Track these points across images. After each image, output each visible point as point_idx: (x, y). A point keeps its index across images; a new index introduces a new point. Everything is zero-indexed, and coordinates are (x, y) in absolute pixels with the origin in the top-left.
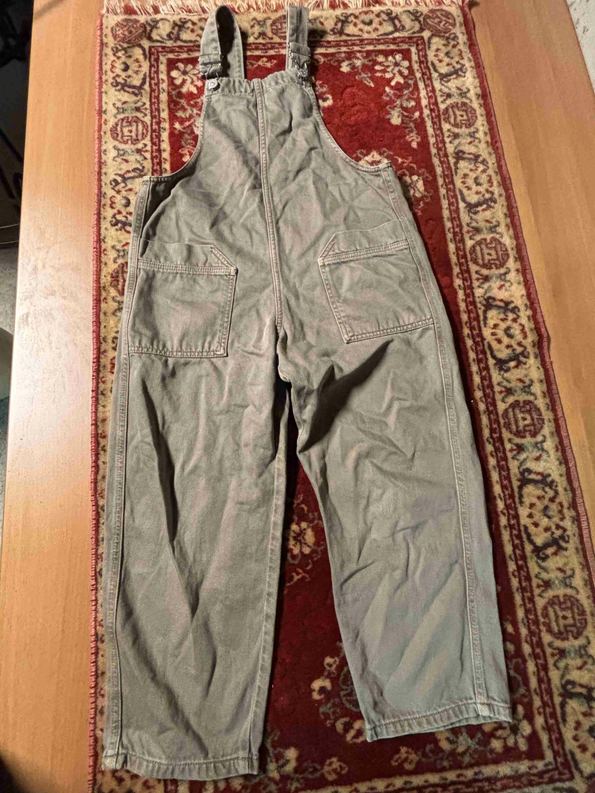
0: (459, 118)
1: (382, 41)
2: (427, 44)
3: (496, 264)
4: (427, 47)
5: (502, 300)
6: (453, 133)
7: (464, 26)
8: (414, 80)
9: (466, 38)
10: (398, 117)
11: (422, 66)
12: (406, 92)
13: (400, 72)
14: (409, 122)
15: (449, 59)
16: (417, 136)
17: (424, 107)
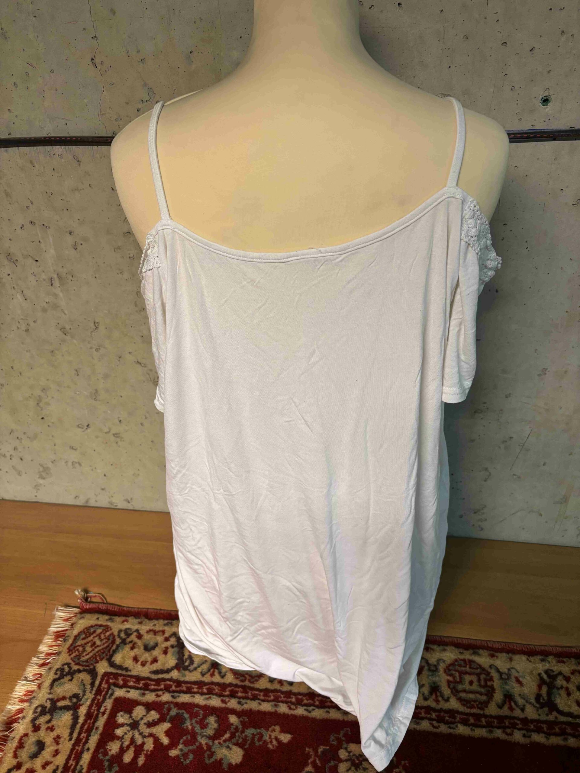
1: (83, 735)
2: (119, 672)
3: (486, 680)
4: (124, 672)
5: (540, 687)
7: (113, 617)
8: (172, 706)
9: (131, 619)
10: (231, 749)
11: (152, 687)
12: (188, 725)
13: (150, 725)
14: (243, 735)
15: (157, 649)
16: (270, 729)
17: (223, 705)
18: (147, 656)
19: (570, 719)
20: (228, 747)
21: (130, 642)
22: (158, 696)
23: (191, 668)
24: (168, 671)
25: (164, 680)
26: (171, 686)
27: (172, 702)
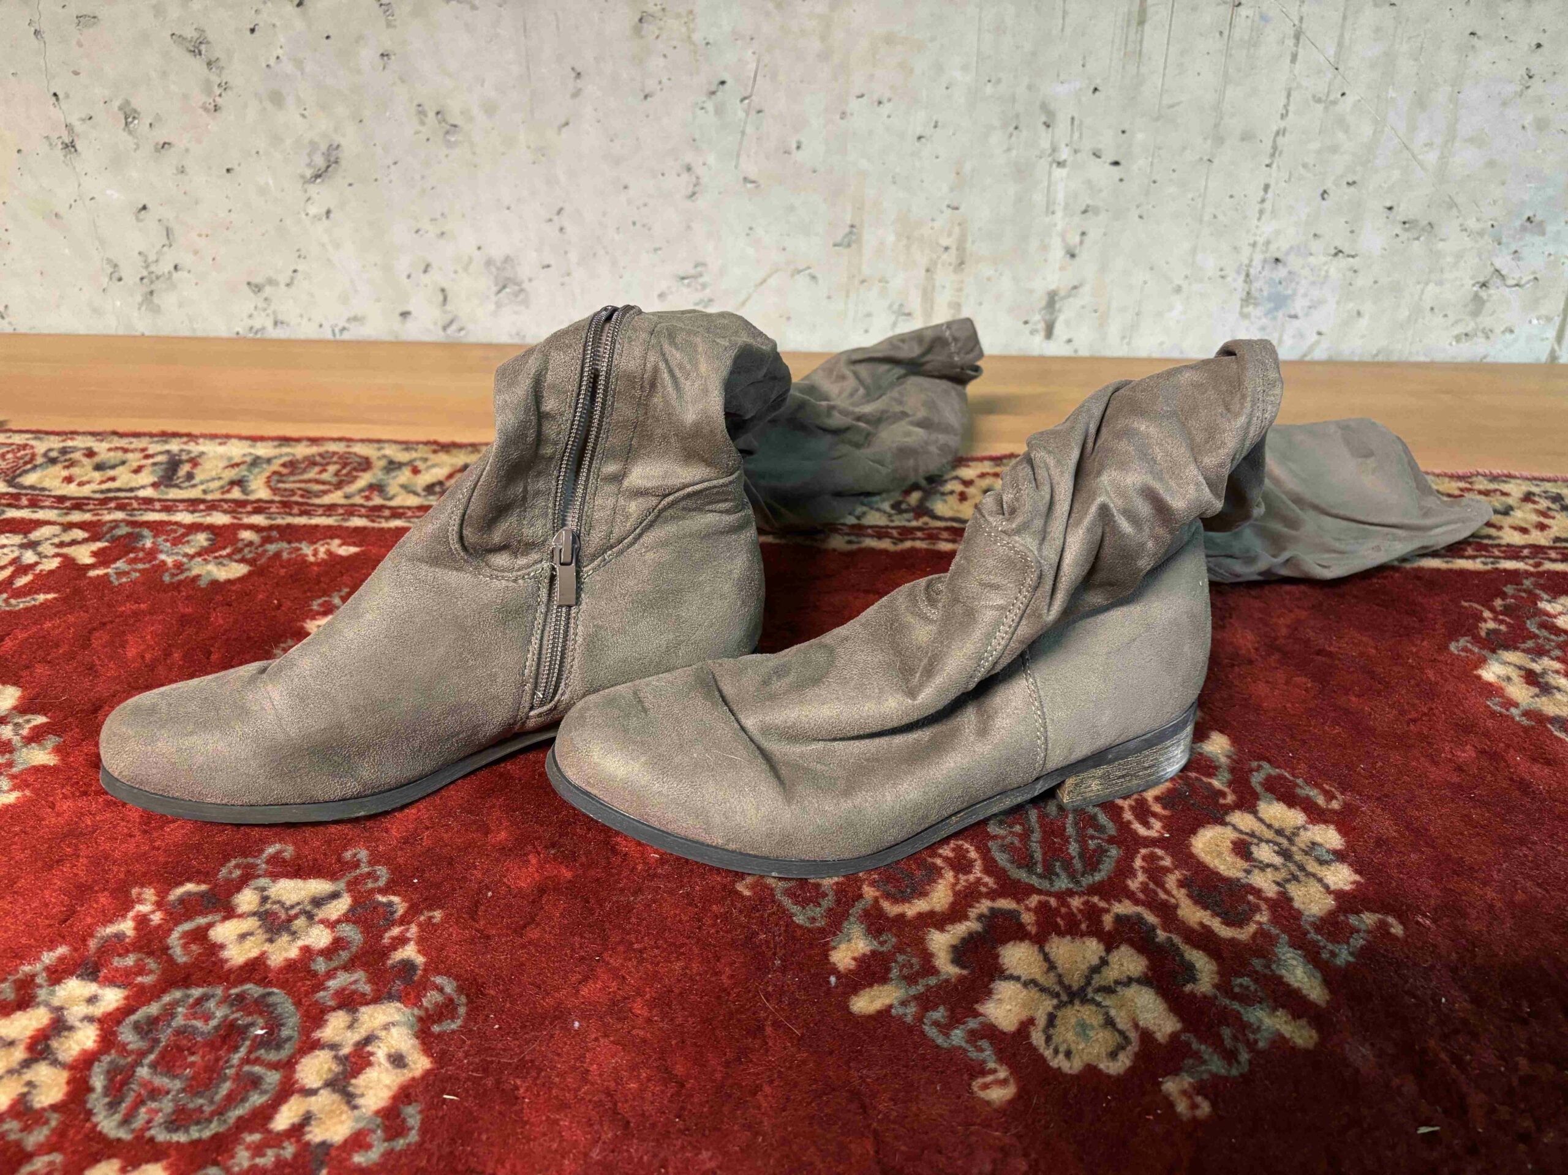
0: (325, 476)
2: (24, 492)
4: (37, 492)
6: (361, 490)
7: (42, 436)
8: (122, 524)
9: (79, 438)
10: (224, 565)
11: (91, 507)
12: (148, 543)
13: (62, 545)
14: (260, 550)
15: (120, 469)
16: (322, 542)
17: (235, 521)
18: (97, 475)
19: (955, 524)
20: (221, 563)
21: (66, 460)
22: (97, 514)
23: (187, 484)
24: (131, 490)
25: (116, 498)
26: (128, 504)
27: (123, 521)
